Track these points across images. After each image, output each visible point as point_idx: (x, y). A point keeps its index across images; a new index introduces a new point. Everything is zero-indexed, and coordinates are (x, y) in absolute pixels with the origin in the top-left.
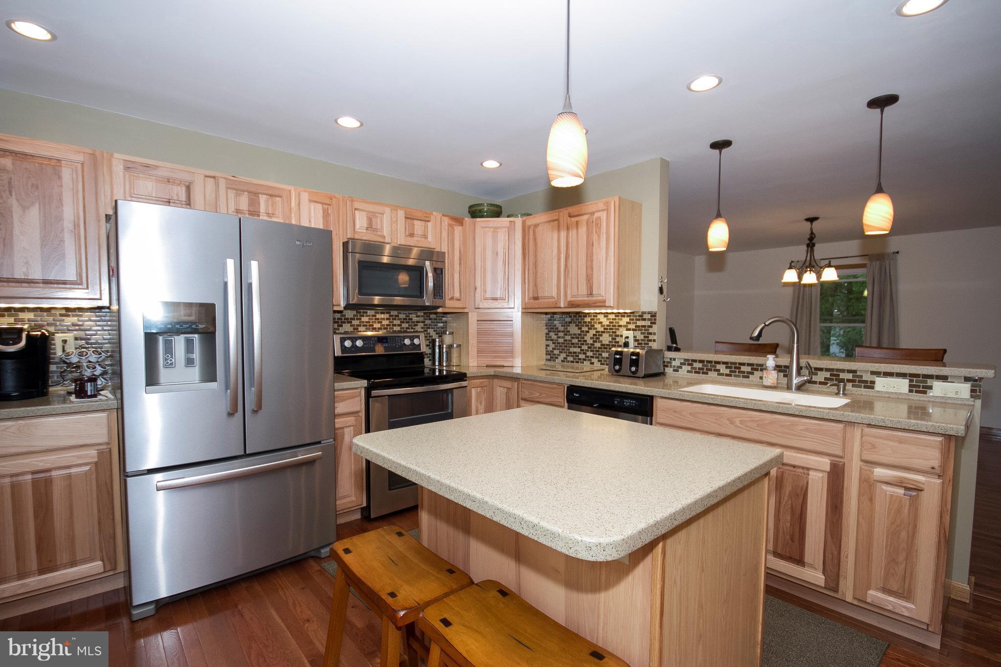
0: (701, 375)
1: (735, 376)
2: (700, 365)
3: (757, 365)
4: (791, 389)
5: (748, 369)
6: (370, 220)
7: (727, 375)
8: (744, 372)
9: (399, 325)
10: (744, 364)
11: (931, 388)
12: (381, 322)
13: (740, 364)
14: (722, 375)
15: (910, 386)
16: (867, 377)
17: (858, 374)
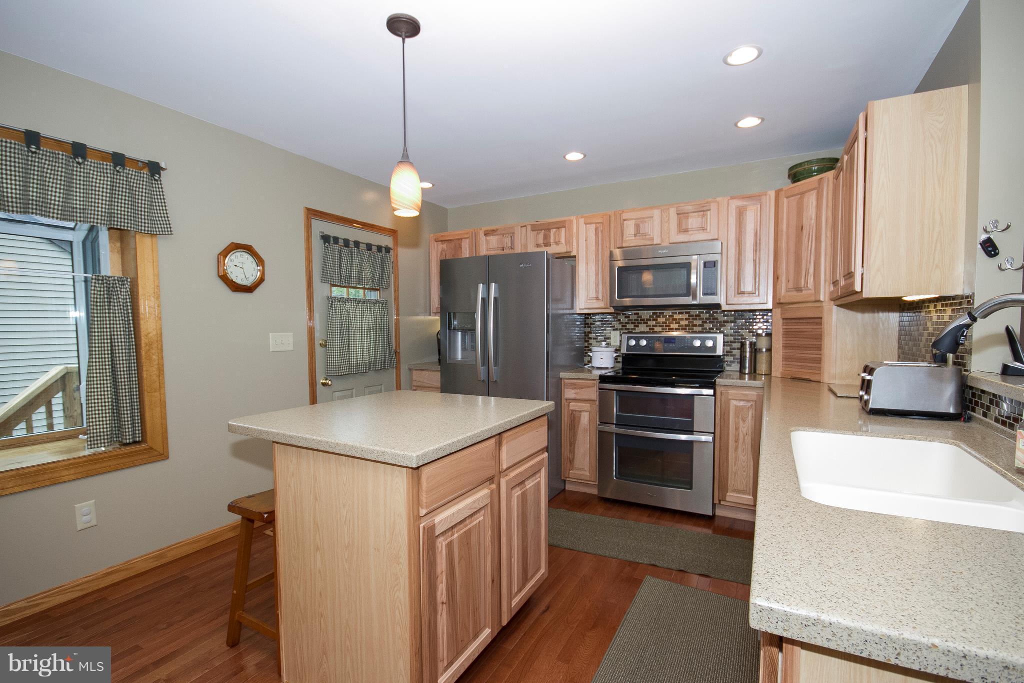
6: (637, 227)
9: (700, 326)
12: (679, 323)
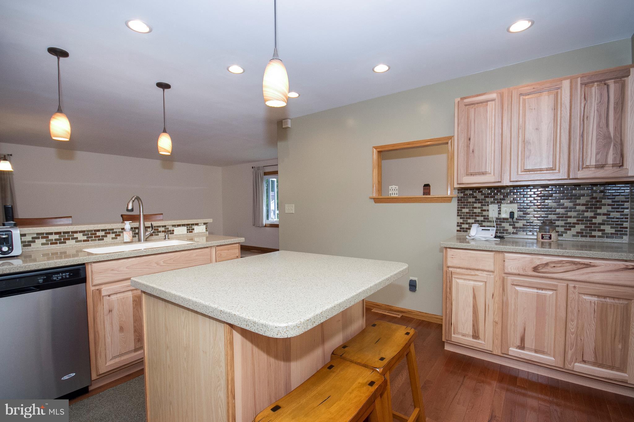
0: (58, 245)
1: (92, 240)
2: (57, 237)
3: (109, 230)
4: (141, 241)
5: (103, 233)
7: (84, 241)
8: (99, 236)
10: (98, 231)
11: (194, 229)
13: (95, 231)
14: (80, 241)
15: (188, 230)
16: (171, 228)
17: (167, 227)
